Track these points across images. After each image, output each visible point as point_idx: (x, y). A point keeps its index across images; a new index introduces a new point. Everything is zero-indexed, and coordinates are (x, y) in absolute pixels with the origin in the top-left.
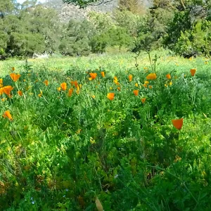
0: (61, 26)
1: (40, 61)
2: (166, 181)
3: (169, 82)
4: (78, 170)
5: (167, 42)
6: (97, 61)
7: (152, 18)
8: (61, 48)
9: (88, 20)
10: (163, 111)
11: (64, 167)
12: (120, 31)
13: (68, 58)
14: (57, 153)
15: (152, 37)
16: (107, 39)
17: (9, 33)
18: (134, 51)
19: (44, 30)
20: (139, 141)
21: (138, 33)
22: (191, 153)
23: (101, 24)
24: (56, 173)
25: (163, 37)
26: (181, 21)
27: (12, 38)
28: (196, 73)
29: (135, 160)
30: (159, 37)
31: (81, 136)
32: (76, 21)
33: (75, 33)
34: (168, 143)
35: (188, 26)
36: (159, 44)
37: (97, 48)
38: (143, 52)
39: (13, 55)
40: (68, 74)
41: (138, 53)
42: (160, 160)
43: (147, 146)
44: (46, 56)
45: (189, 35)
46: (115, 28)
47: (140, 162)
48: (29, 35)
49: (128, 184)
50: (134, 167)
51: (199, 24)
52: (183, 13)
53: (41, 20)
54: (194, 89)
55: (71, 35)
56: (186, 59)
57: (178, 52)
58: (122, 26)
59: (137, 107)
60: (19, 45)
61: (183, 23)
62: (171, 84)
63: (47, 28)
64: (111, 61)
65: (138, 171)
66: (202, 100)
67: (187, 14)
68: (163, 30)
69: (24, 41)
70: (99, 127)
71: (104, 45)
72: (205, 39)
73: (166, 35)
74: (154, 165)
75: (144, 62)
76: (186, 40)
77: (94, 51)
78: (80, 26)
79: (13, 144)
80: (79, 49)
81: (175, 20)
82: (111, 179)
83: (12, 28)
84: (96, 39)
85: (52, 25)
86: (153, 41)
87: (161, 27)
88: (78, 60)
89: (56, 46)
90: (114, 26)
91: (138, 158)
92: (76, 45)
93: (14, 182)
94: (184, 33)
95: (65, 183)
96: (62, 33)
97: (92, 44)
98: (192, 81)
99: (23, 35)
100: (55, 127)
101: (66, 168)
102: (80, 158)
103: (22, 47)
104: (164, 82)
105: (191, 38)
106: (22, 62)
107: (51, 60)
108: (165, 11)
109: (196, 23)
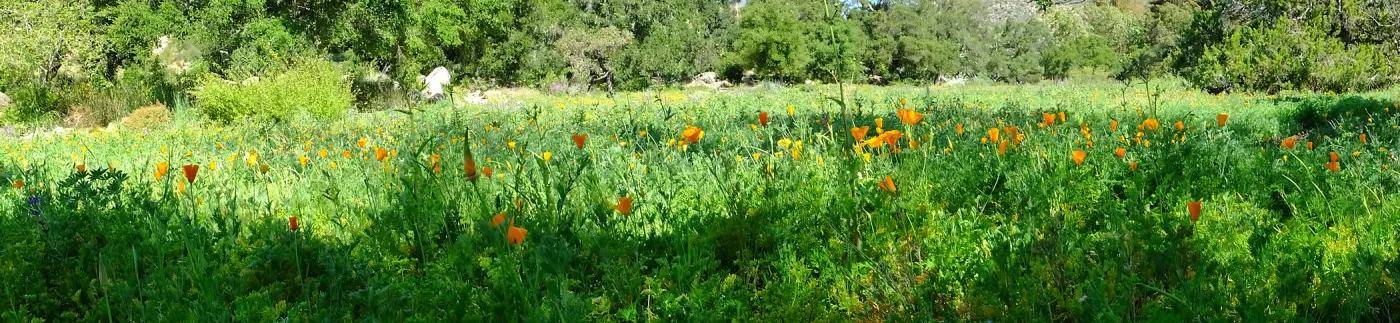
0: (991, 29)
1: (950, 89)
2: (1168, 311)
3: (1180, 136)
4: (1014, 287)
5: (1179, 65)
6: (1054, 93)
7: (1153, 20)
8: (991, 67)
9: (1040, 20)
10: (1166, 187)
11: (986, 280)
12: (1094, 41)
13: (1002, 86)
14: (975, 256)
15: (1153, 54)
16: (1072, 55)
17: (896, 38)
18: (1121, 77)
19: (958, 35)
20: (1122, 239)
21: (1128, 45)
22: (1215, 264)
23: (1063, 28)
24: (972, 291)
25: (1173, 56)
26: (1204, 26)
27: (901, 47)
28: (1229, 121)
29: (1113, 272)
30: (1165, 55)
31: (1021, 226)
32: (1016, 21)
33: (1015, 42)
34: (1175, 245)
35: (1218, 37)
36: (1166, 68)
37: (1054, 69)
38: (1136, 81)
39: (902, 77)
40: (1001, 115)
41: (1127, 81)
42: (1159, 274)
43: (1137, 248)
44: (960, 80)
45: (1218, 52)
46: (1087, 35)
47: (1123, 276)
48: (934, 43)
49: (1100, 315)
50: (1112, 285)
51: (1237, 35)
52: (1210, 13)
53: (954, 16)
54: (1226, 149)
55: (1007, 46)
56: (1212, 96)
57: (1197, 81)
58: (1099, 32)
59: (1121, 178)
60: (916, 59)
61: (1210, 32)
62: (1183, 139)
63: (964, 31)
64: (1078, 94)
65: (1118, 293)
66: (1236, 169)
67: (1216, 16)
68: (1173, 43)
69: (925, 52)
70: (1053, 212)
71: (1067, 65)
72: (1246, 62)
73: (1178, 52)
74: (1146, 283)
75: (1137, 97)
76: (1213, 62)
77: (1049, 76)
78: (1022, 29)
79: (897, 237)
80: (1020, 70)
81: (1195, 25)
82: (1071, 305)
83: (903, 30)
84: (1052, 54)
85: (975, 26)
86: (1153, 61)
87: (1169, 37)
88: (1017, 91)
89: (982, 63)
90: (1085, 31)
91: (1120, 270)
92: (1014, 64)
93: (896, 305)
94: (1210, 48)
95: (986, 309)
96: (992, 41)
97: (1045, 63)
98: (1221, 135)
99: (924, 43)
100: (973, 208)
101: (990, 284)
102: (1017, 265)
103: (921, 63)
104: (1171, 135)
105: (1223, 59)
106: (919, 91)
107: (971, 88)
108: (1177, 8)
109: (1233, 31)
